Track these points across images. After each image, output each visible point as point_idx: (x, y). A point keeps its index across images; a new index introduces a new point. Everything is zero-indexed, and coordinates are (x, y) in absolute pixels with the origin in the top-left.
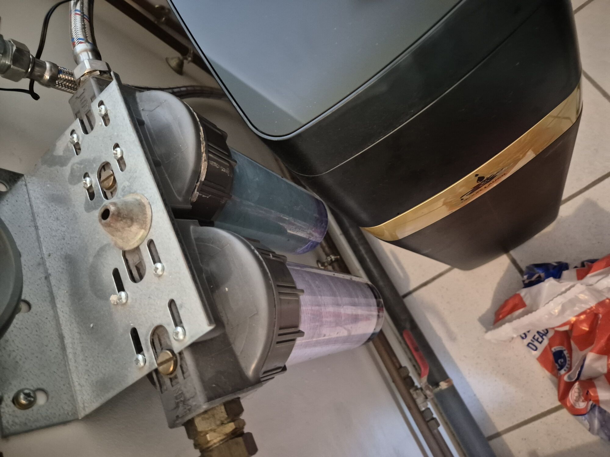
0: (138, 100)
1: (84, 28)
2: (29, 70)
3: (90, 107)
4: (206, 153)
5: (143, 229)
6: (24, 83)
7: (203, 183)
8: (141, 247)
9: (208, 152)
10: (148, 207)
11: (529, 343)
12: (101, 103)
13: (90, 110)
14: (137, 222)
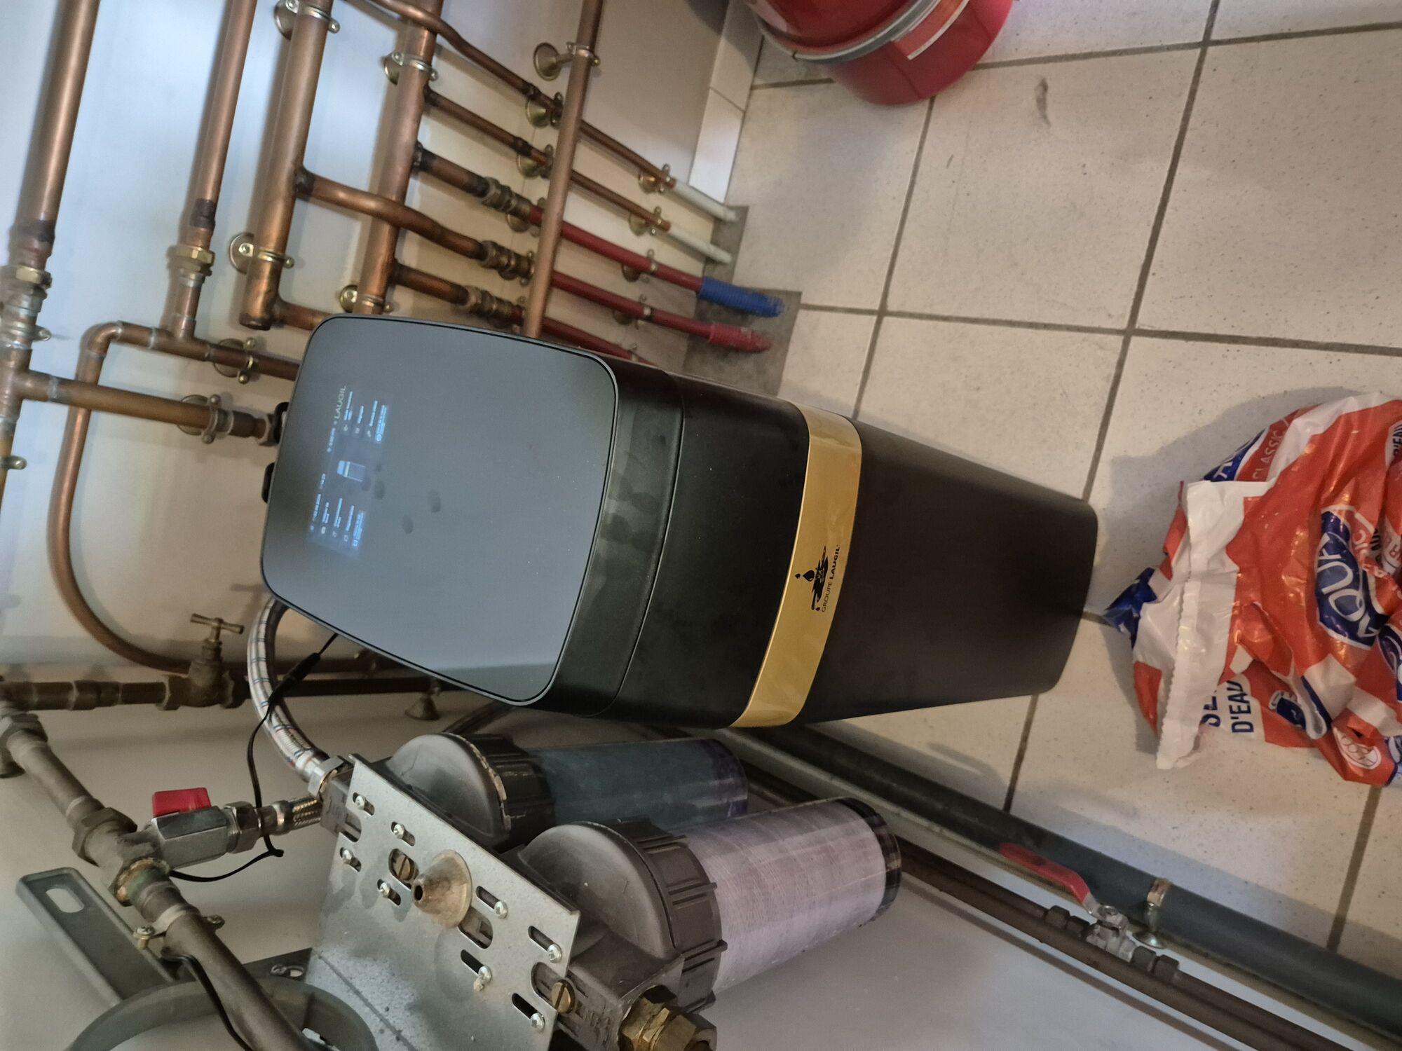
0: (392, 769)
1: (293, 738)
2: (260, 825)
3: (346, 810)
4: (491, 767)
5: (464, 883)
6: (260, 846)
7: (508, 802)
8: (473, 905)
9: (493, 765)
10: (456, 857)
11: (1234, 725)
12: (355, 796)
13: (348, 815)
14: (453, 879)
